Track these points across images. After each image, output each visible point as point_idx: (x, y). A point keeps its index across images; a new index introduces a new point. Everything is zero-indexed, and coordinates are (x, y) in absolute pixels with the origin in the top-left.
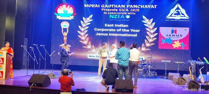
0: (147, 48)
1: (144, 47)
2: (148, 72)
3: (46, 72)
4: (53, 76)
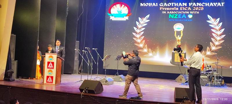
0: (213, 52)
1: (209, 50)
2: (214, 79)
3: (98, 77)
4: (106, 82)
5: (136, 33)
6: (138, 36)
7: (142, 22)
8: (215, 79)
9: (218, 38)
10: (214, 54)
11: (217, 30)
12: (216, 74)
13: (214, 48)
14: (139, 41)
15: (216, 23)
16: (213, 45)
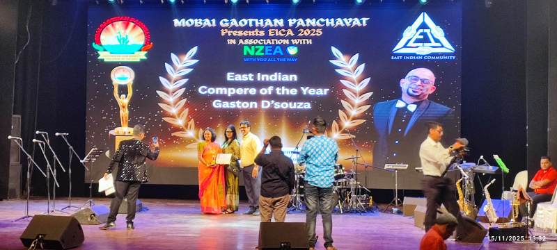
0: (345, 132)
1: (338, 129)
2: (350, 197)
3: (72, 205)
4: (92, 218)
5: (167, 92)
6: (171, 99)
7: (179, 66)
8: (353, 195)
9: (357, 101)
10: (347, 136)
11: (354, 83)
12: (355, 183)
13: (347, 124)
14: (174, 111)
15: (350, 66)
16: (346, 118)
